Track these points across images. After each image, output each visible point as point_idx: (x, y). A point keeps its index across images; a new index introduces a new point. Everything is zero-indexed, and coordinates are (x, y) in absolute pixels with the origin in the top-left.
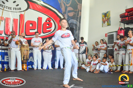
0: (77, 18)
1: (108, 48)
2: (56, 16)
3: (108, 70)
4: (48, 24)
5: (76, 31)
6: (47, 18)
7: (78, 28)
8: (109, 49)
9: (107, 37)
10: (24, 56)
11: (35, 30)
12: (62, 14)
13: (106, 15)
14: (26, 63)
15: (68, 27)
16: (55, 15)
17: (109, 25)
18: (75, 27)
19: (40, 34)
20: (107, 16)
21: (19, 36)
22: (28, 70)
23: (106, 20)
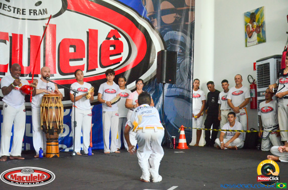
0: (186, 26)
1: (259, 98)
2: (133, 24)
4: (113, 44)
5: (184, 58)
6: (110, 31)
7: (188, 52)
11: (82, 59)
12: (148, 21)
13: (255, 17)
15: (164, 49)
16: (131, 22)
17: (262, 40)
18: (181, 49)
19: (95, 70)
20: (257, 20)
23: (254, 28)
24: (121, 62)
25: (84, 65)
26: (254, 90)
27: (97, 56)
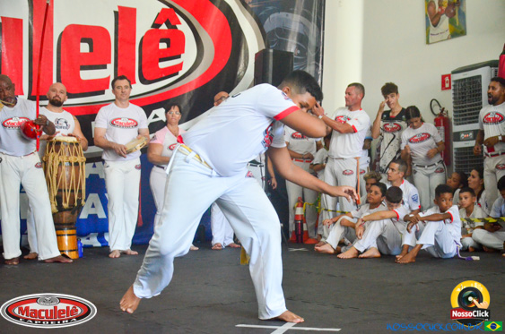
1: (457, 145)
3: (456, 245)
4: (166, 36)
5: (305, 67)
6: (160, 11)
7: (311, 54)
8: (458, 149)
9: (451, 92)
10: (60, 191)
11: (105, 67)
14: (70, 225)
15: (264, 47)
17: (458, 31)
18: (298, 47)
21: (30, 98)
22: (82, 257)
23: (444, 8)
24: (181, 73)
25: (109, 77)
26: (442, 128)
27: (135, 59)
